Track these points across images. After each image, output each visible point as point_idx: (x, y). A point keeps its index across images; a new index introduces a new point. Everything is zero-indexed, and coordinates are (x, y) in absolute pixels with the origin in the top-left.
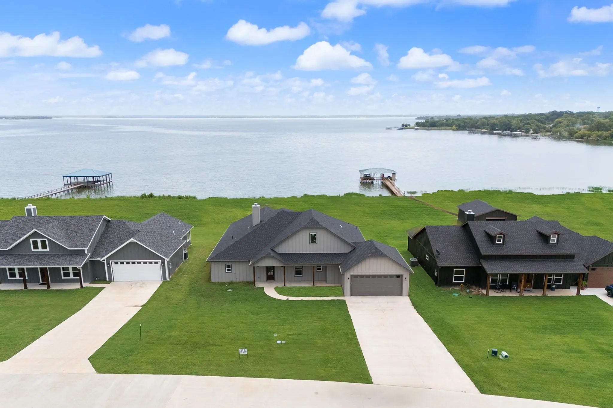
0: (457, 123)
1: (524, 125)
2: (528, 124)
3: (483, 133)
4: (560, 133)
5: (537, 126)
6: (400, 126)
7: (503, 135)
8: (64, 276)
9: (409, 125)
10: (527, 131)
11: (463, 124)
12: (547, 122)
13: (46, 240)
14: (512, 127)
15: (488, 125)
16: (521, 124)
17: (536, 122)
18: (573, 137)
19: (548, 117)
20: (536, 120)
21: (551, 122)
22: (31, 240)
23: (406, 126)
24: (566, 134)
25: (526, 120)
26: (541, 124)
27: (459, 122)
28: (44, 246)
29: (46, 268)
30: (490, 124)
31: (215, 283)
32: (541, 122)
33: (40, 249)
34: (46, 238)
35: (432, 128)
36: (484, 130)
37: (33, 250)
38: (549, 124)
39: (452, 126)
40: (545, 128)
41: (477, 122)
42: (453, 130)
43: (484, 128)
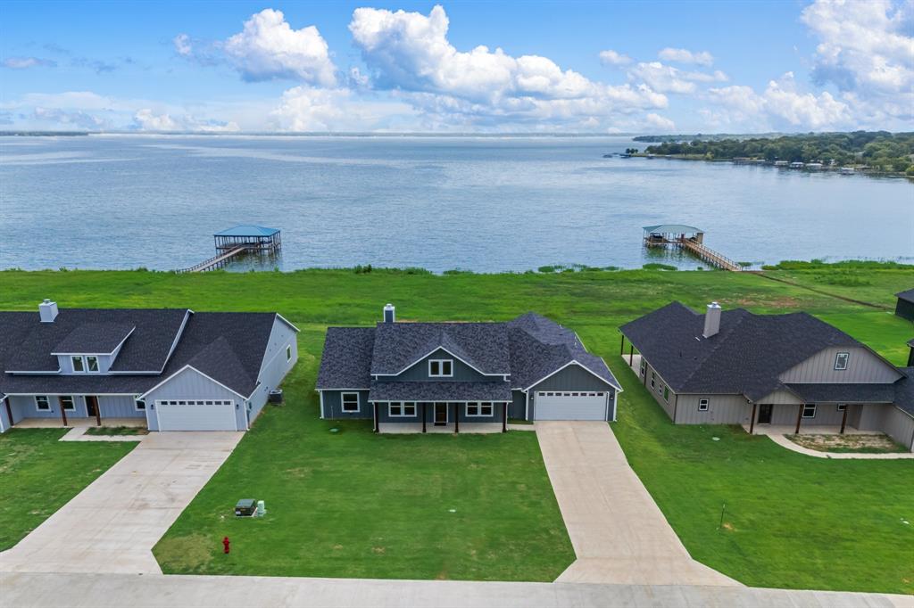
0: (713, 148)
1: (820, 153)
2: (827, 151)
3: (753, 164)
4: (881, 167)
5: (841, 154)
6: (624, 152)
7: (792, 168)
8: (469, 413)
9: (637, 151)
10: (827, 162)
11: (722, 150)
12: (853, 149)
13: (452, 361)
14: (803, 155)
15: (762, 151)
16: (817, 152)
17: (838, 147)
18: (905, 173)
19: (851, 140)
20: (837, 145)
21: (858, 148)
22: (430, 361)
23: (633, 151)
24: (889, 167)
25: (823, 145)
26: (846, 152)
27: (716, 147)
28: (447, 370)
29: (445, 403)
30: (767, 151)
31: (680, 426)
32: (845, 148)
33: (441, 374)
34: (453, 357)
35: (675, 156)
36: (755, 159)
37: (430, 375)
38: (857, 151)
39: (706, 154)
40: (853, 157)
41: (745, 146)
42: (708, 159)
43: (755, 156)
